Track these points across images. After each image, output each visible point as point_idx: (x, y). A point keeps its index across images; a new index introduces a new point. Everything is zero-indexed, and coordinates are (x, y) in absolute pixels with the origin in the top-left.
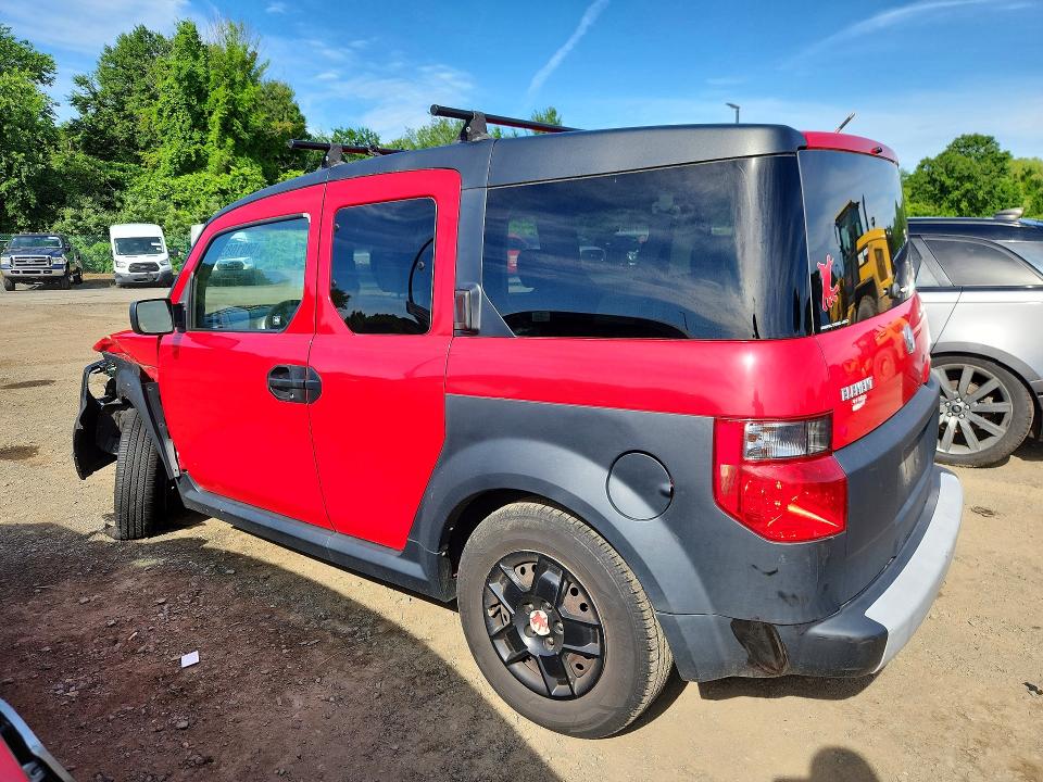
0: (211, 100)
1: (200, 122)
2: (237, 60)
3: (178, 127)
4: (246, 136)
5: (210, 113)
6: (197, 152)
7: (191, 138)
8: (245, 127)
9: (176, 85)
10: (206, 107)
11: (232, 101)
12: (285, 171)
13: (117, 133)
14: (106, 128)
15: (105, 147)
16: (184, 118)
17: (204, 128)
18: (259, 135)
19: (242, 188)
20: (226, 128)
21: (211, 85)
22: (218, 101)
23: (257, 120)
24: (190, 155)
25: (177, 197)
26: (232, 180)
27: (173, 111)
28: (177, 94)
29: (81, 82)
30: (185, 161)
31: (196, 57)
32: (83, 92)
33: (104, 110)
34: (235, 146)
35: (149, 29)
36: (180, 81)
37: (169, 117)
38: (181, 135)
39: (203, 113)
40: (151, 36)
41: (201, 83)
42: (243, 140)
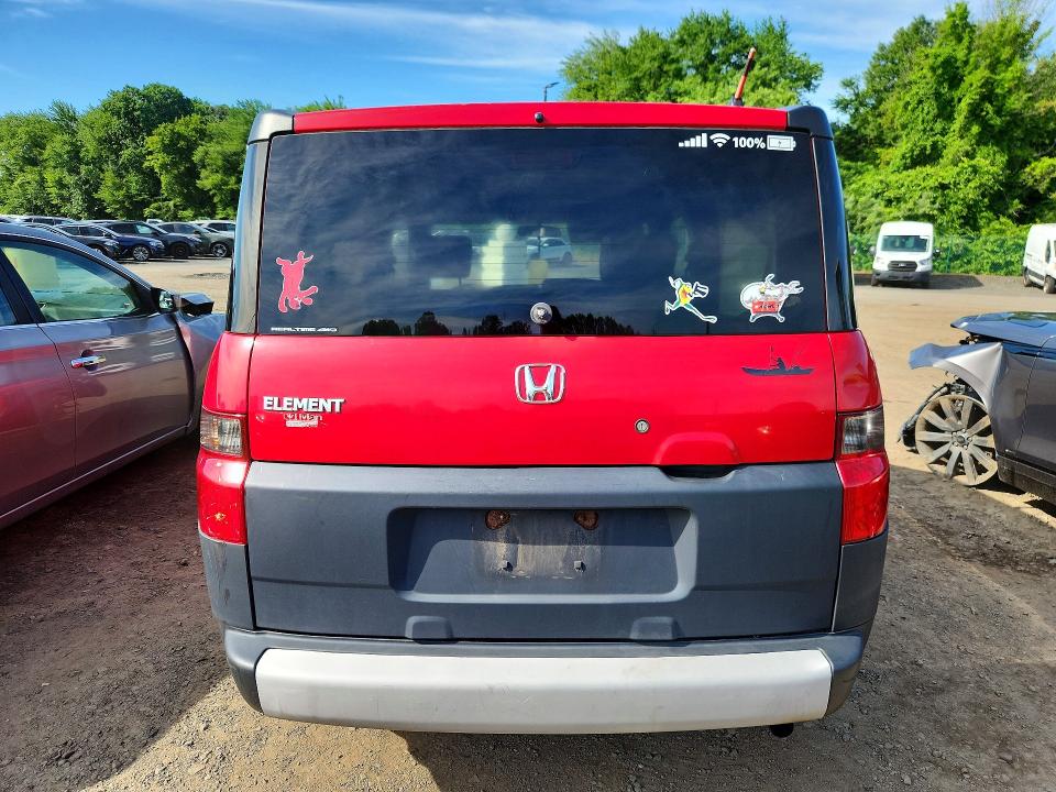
0: (964, 86)
1: (946, 111)
2: (1009, 33)
3: (920, 119)
4: (997, 121)
5: (960, 100)
6: (934, 146)
7: (932, 130)
8: (998, 112)
9: (929, 75)
10: (956, 94)
11: (988, 84)
12: (1036, 159)
13: (868, 132)
14: (859, 127)
15: (853, 147)
16: (930, 107)
17: (950, 118)
18: (1016, 119)
19: (969, 181)
20: (975, 114)
21: (968, 68)
22: (971, 85)
23: (1015, 103)
24: (925, 148)
25: (890, 194)
26: (958, 174)
27: (920, 102)
28: (927, 83)
29: (848, 84)
30: (918, 156)
31: (960, 39)
32: (848, 94)
33: (862, 110)
34: (980, 134)
35: (928, 18)
36: (933, 69)
37: (913, 111)
38: (922, 127)
39: (953, 99)
40: (929, 24)
41: (958, 68)
42: (992, 126)
